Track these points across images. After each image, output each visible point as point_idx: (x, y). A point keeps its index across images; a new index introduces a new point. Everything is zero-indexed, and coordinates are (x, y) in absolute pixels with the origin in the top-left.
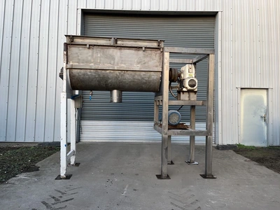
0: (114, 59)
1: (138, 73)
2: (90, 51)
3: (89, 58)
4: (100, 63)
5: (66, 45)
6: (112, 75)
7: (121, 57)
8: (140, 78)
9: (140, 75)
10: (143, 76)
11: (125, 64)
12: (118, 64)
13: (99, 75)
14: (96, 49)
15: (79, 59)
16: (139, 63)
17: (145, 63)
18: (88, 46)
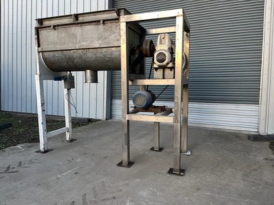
0: (76, 37)
1: (99, 50)
2: (56, 32)
3: (56, 39)
4: (64, 43)
5: (37, 30)
6: (76, 54)
7: (82, 35)
8: (102, 56)
9: (102, 52)
10: (105, 54)
11: (86, 41)
12: (80, 42)
13: (65, 56)
14: (61, 29)
15: (48, 42)
16: (99, 39)
17: (105, 39)
18: (52, 27)
